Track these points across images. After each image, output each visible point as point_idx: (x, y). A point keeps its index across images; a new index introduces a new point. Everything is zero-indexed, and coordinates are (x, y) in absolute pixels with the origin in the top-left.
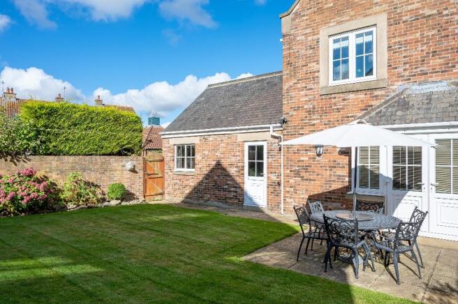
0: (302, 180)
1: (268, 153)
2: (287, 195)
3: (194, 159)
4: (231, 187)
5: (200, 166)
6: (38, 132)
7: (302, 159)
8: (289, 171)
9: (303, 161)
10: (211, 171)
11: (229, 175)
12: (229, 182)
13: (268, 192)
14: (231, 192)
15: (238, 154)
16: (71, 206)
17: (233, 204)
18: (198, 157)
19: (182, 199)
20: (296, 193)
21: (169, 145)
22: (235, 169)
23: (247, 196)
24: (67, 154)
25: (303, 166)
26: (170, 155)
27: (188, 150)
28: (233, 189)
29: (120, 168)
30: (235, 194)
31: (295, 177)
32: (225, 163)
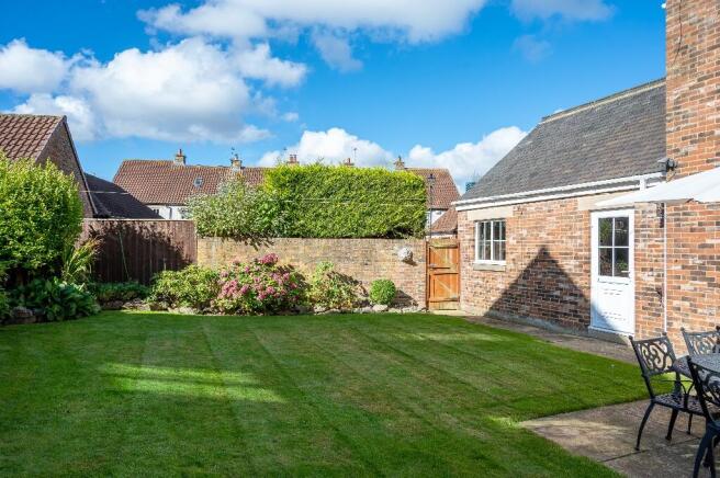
0: (709, 285)
1: (636, 231)
2: (675, 315)
3: (504, 244)
4: (566, 294)
5: (512, 257)
6: (283, 206)
7: (709, 241)
8: (679, 267)
9: (712, 246)
10: (532, 265)
11: (562, 273)
12: (561, 286)
13: (637, 307)
14: (565, 302)
15: (578, 233)
16: (318, 308)
17: (570, 324)
18: (510, 240)
19: (485, 310)
20: (695, 311)
21: (466, 222)
22: (573, 262)
23: (596, 312)
24: (317, 236)
25: (711, 257)
26: (469, 238)
27: (496, 229)
28: (568, 298)
29: (389, 257)
30: (573, 307)
31: (694, 279)
32: (554, 251)
